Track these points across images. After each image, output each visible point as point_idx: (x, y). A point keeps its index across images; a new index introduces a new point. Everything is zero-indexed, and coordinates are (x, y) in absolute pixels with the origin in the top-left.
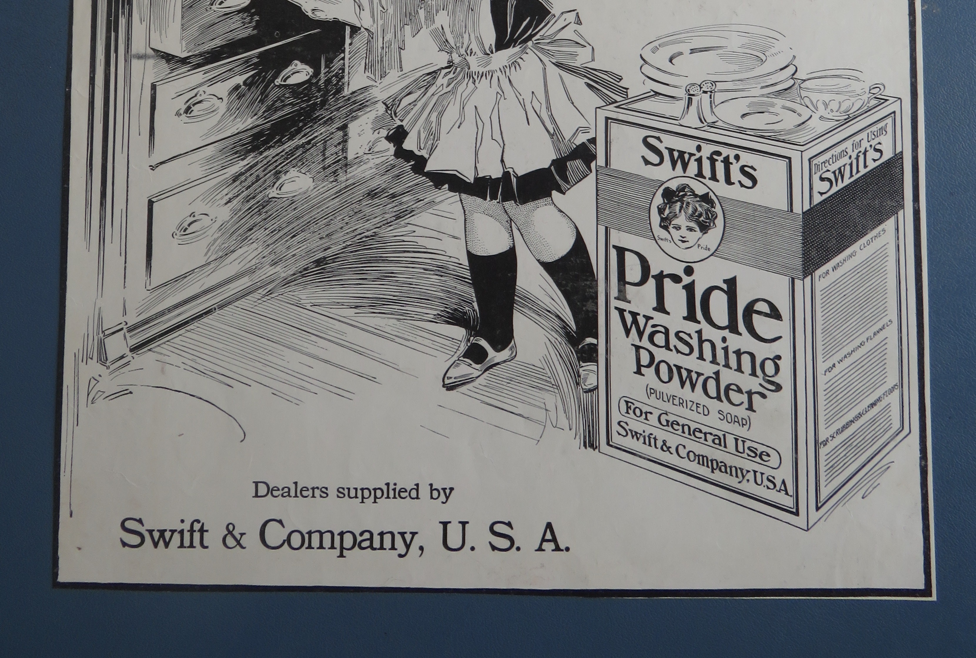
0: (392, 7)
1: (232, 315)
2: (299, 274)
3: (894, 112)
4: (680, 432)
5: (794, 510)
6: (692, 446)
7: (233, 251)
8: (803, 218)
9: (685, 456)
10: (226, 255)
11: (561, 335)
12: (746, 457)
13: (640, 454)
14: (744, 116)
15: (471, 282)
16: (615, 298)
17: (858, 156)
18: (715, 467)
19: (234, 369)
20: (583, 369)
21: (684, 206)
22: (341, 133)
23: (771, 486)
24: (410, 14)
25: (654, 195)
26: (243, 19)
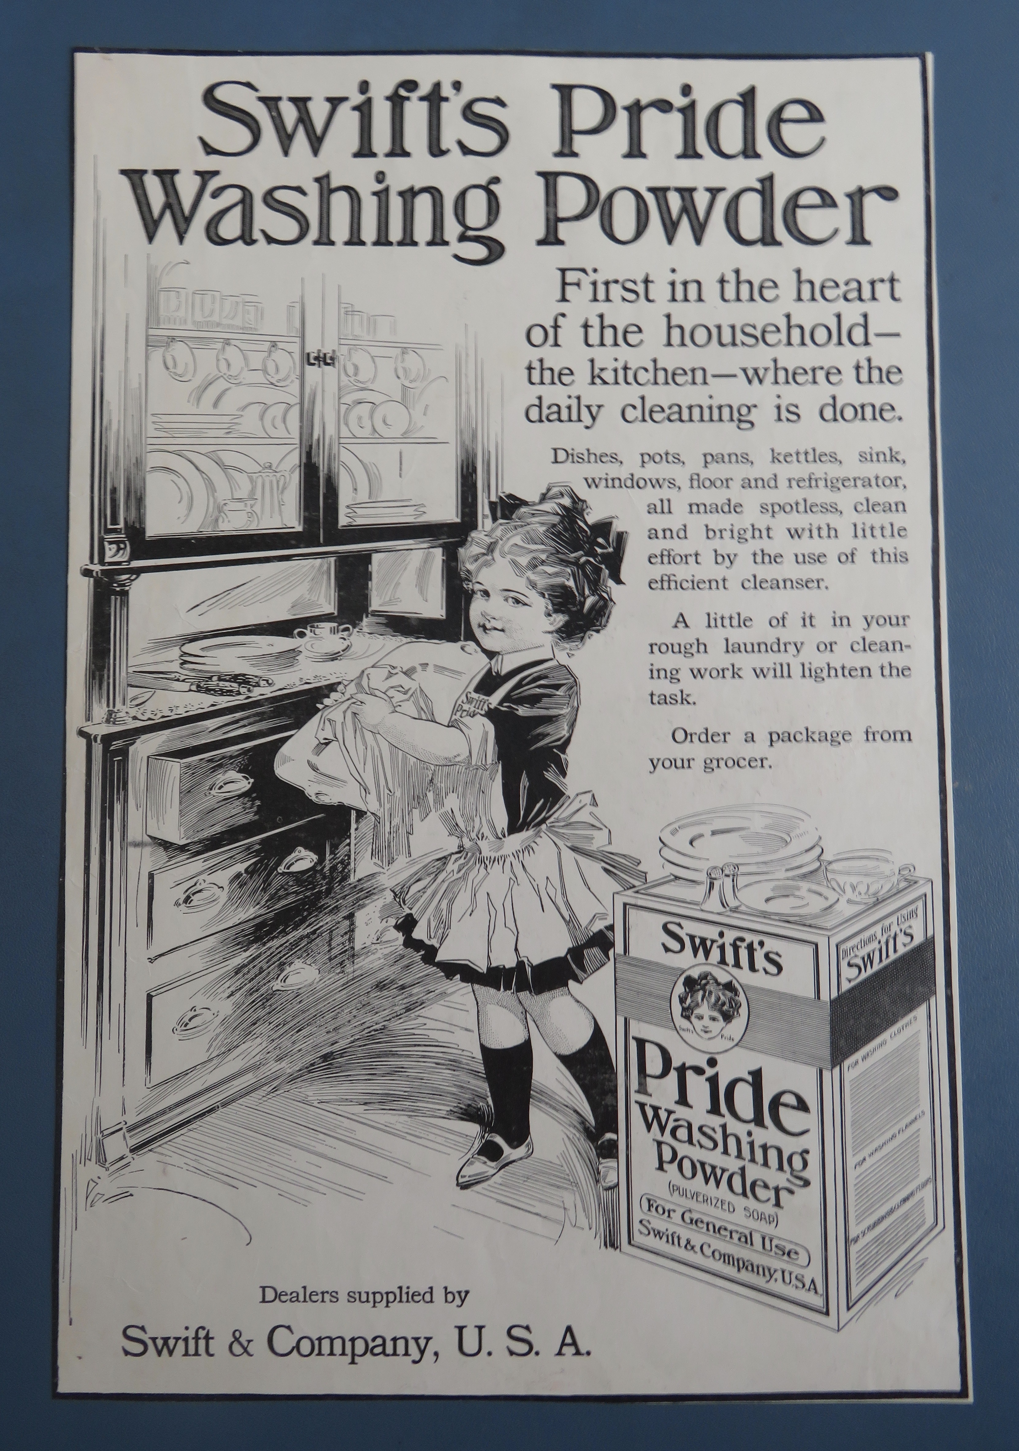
0: (399, 790)
1: (236, 1113)
2: (305, 1071)
3: (925, 894)
4: (704, 1230)
6: (717, 1244)
7: (237, 1047)
8: (831, 1006)
9: (711, 1254)
10: (229, 1050)
11: (578, 1130)
12: (774, 1255)
13: (664, 1254)
14: (768, 900)
15: (485, 1076)
17: (888, 941)
18: (741, 1266)
19: (239, 1169)
20: (603, 1165)
21: (707, 995)
22: (347, 923)
23: (800, 1285)
24: (418, 797)
26: (243, 804)
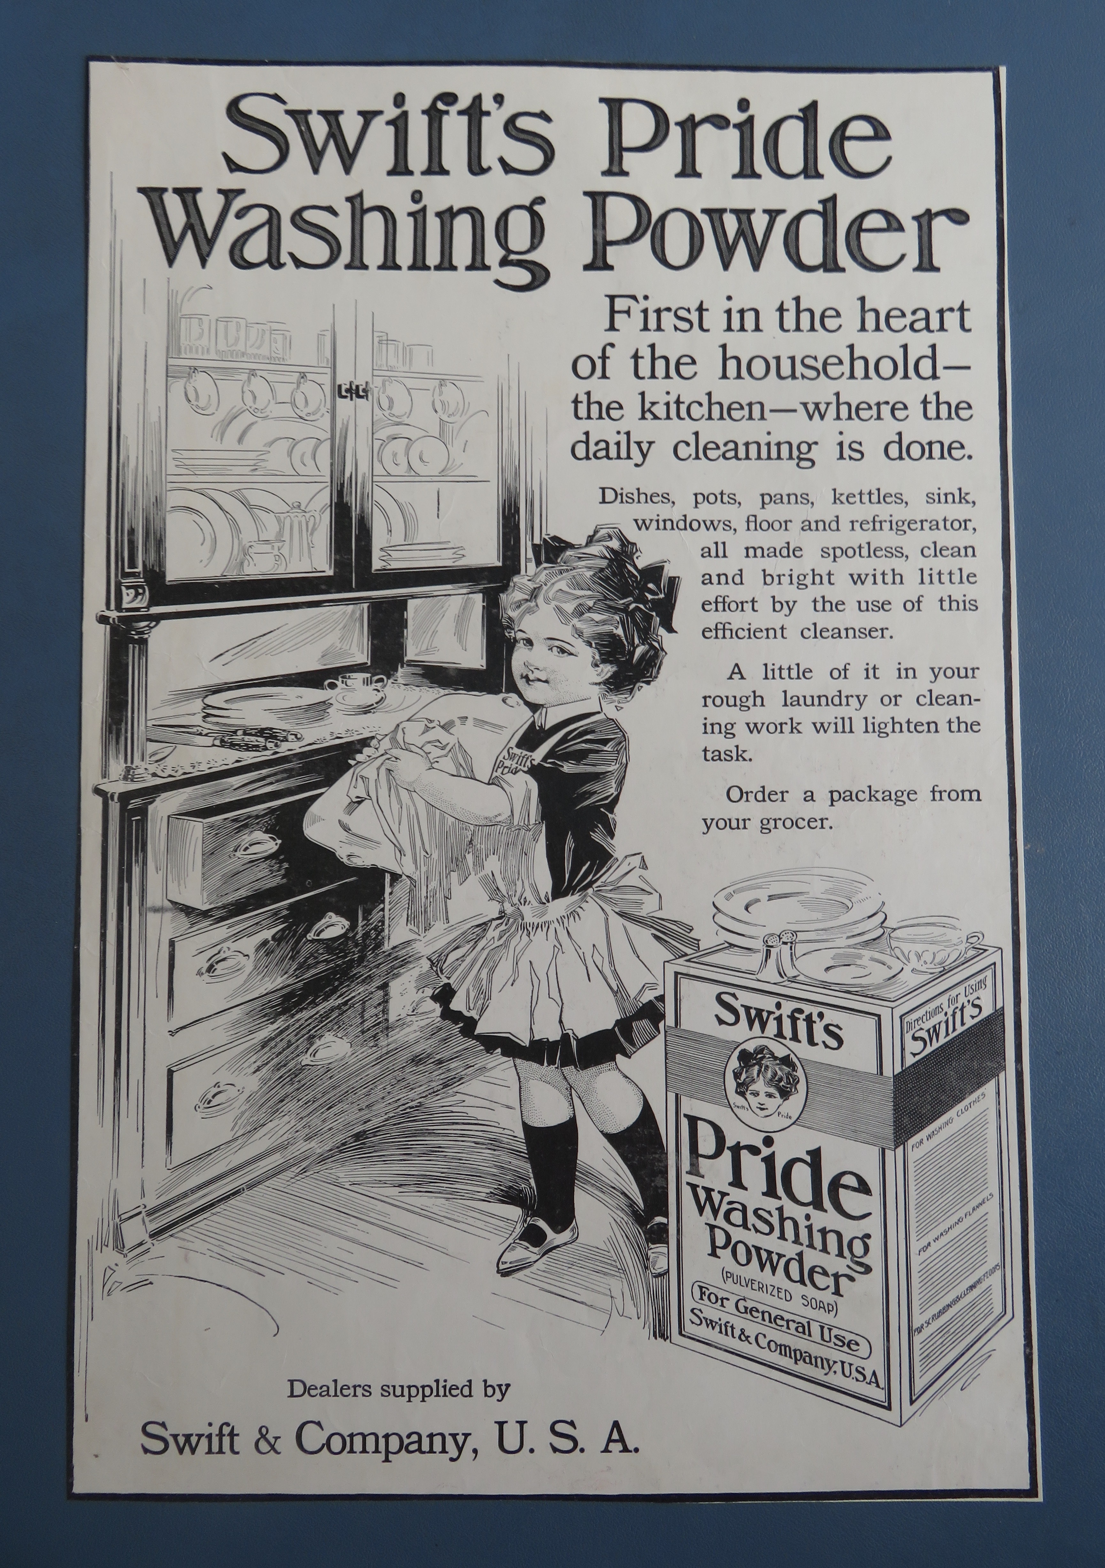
0: (437, 852)
1: (263, 1196)
2: (336, 1150)
3: (994, 964)
4: (759, 1320)
5: (886, 1404)
6: (773, 1334)
7: (263, 1125)
8: (894, 1082)
9: (766, 1346)
10: (255, 1129)
11: (628, 1214)
12: (833, 1346)
13: (716, 1345)
14: (828, 969)
15: (527, 1156)
16: (687, 1173)
17: (954, 1014)
18: (798, 1357)
19: (266, 1255)
20: (652, 1251)
21: (763, 1069)
22: (381, 993)
23: (861, 1378)
24: (457, 859)
25: (729, 1058)
26: (270, 866)
